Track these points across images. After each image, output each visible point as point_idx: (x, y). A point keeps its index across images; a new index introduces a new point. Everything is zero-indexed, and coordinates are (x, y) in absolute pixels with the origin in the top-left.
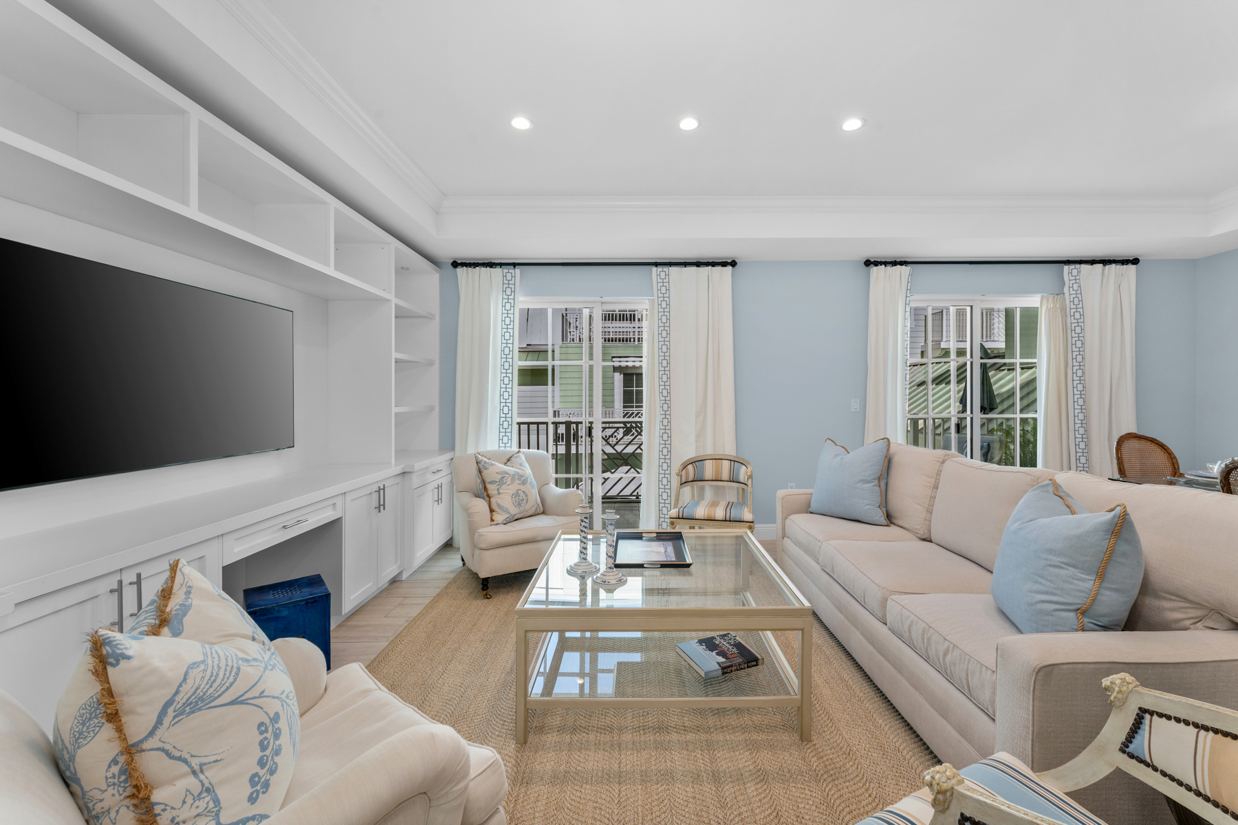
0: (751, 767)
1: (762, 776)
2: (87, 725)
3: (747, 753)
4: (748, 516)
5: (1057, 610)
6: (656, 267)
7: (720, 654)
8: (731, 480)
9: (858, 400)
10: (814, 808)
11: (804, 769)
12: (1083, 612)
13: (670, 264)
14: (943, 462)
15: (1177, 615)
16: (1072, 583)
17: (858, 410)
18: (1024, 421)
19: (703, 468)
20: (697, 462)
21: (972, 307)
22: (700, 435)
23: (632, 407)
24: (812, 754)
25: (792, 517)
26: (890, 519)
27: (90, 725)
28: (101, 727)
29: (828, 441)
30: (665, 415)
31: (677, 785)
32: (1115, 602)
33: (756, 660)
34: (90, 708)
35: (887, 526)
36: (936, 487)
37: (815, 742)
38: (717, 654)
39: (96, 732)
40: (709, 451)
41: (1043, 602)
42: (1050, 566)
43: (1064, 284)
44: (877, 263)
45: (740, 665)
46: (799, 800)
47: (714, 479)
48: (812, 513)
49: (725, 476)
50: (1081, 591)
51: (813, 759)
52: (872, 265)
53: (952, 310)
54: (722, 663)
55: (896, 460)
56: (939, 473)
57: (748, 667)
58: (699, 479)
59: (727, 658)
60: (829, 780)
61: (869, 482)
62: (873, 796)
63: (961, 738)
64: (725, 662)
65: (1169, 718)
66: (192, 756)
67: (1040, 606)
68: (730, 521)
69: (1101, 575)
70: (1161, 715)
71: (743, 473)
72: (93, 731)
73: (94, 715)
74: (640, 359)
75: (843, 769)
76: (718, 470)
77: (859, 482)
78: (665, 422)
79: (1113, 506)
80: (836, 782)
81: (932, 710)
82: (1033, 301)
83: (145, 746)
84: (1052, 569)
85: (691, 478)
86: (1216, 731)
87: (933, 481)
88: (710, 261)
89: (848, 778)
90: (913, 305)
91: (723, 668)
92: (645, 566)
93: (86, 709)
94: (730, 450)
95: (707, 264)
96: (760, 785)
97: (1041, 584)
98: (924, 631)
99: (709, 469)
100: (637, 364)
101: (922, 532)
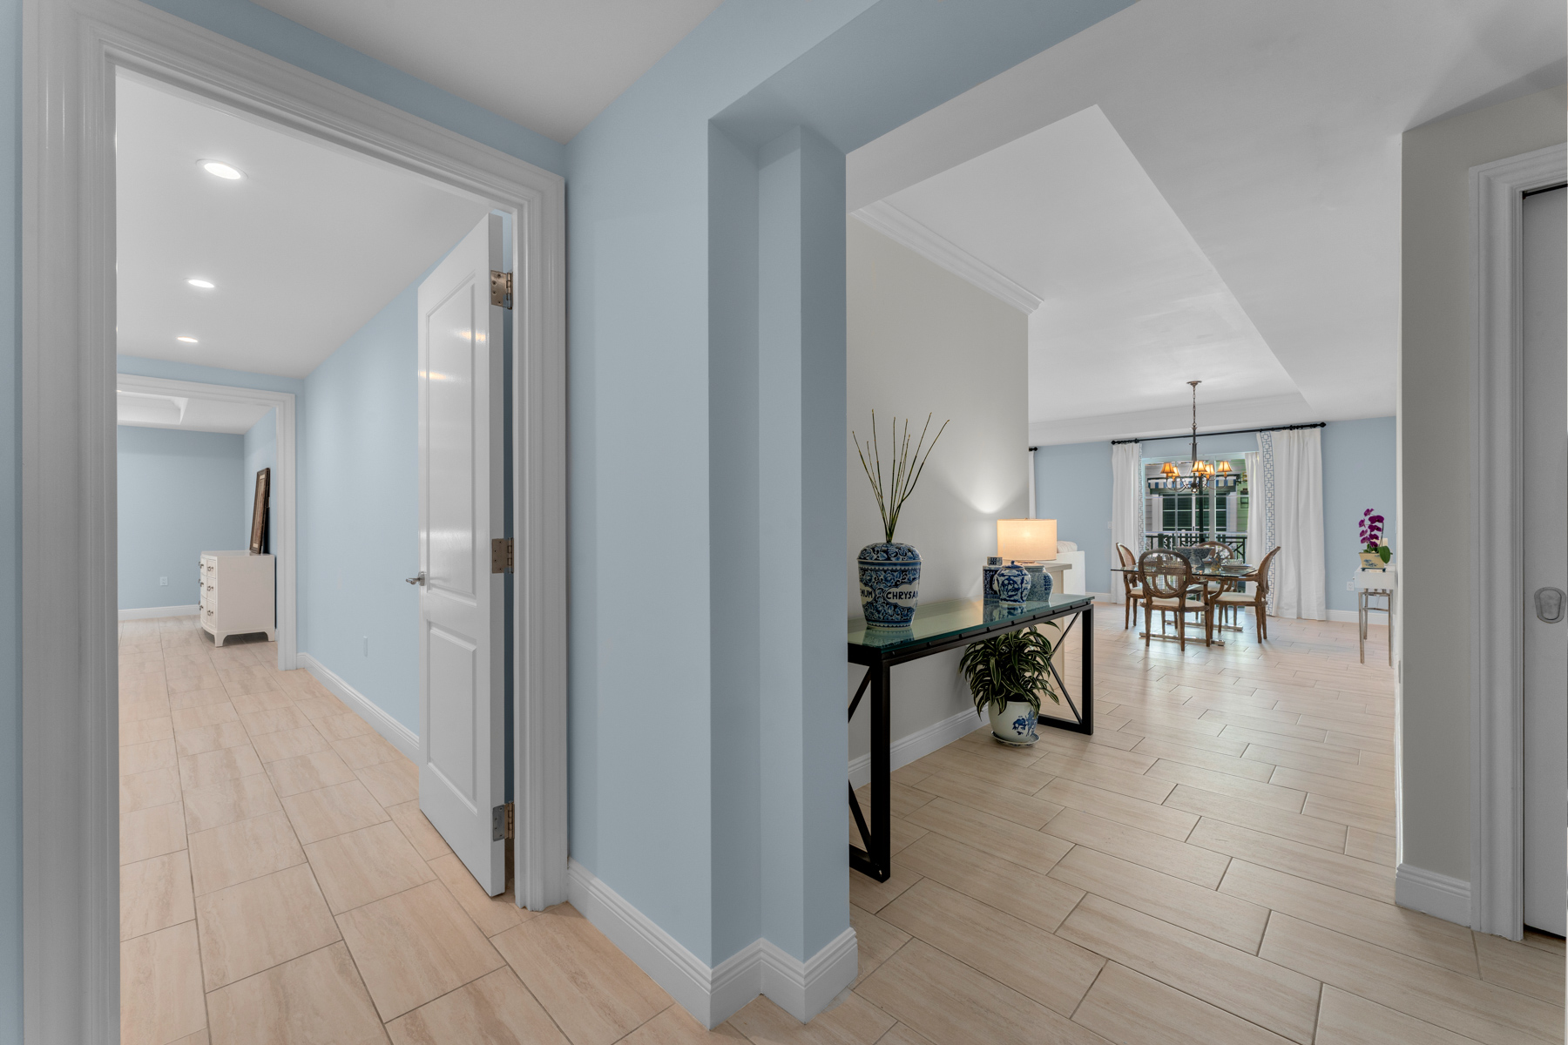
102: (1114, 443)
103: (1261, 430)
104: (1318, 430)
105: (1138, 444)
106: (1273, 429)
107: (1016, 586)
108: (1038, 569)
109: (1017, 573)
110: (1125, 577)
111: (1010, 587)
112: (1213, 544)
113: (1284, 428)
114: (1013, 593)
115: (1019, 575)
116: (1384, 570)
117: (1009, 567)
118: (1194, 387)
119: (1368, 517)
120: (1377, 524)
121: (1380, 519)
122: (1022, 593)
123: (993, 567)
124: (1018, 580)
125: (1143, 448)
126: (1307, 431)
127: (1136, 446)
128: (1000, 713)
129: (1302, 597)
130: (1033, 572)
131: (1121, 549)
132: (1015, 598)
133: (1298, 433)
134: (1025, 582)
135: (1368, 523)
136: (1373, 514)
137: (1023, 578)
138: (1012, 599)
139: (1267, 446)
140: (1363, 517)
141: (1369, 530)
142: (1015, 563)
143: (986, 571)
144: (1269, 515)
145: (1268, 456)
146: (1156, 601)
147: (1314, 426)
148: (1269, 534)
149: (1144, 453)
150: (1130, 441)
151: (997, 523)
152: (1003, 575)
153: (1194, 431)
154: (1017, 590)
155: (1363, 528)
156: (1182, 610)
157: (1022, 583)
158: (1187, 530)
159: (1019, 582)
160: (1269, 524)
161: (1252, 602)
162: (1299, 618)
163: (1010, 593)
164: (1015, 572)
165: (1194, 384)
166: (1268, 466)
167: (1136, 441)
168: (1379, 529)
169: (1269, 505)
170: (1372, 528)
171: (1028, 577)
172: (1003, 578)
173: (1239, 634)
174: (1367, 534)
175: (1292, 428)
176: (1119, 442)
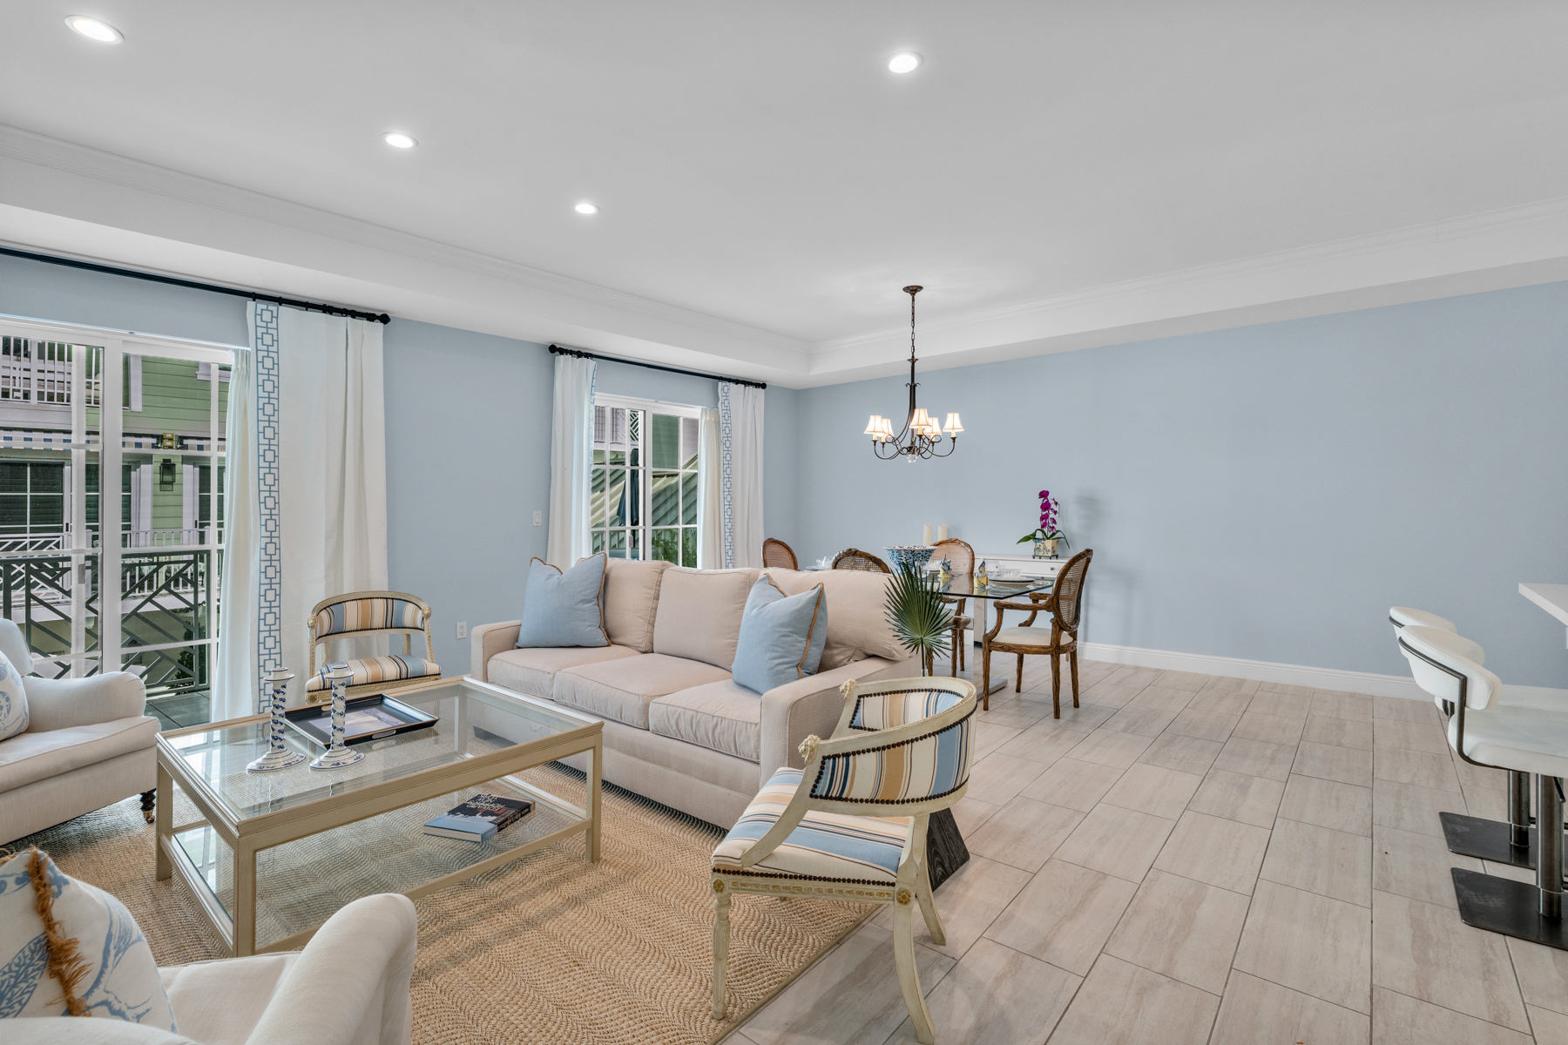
0: (559, 901)
1: (574, 902)
2: (9, 996)
3: (548, 893)
4: (432, 667)
5: (788, 668)
6: (254, 300)
7: (485, 813)
8: (389, 625)
9: (540, 512)
10: (631, 900)
11: (607, 880)
12: (799, 665)
13: (281, 301)
14: (662, 572)
15: (840, 658)
16: (795, 646)
17: (540, 524)
18: (685, 530)
19: (343, 614)
20: (331, 606)
21: (645, 411)
22: (335, 564)
23: (24, 531)
24: (607, 867)
25: (497, 656)
26: (611, 638)
27: (13, 995)
28: (32, 992)
29: (534, 561)
30: (271, 537)
31: (496, 947)
32: (815, 654)
33: (528, 806)
34: (17, 969)
35: (608, 646)
36: (657, 598)
37: (604, 858)
38: (482, 815)
39: (24, 1001)
40: (348, 589)
41: (778, 664)
42: (782, 636)
43: (718, 399)
44: (562, 351)
45: (514, 816)
46: (616, 901)
47: (359, 628)
48: (519, 648)
49: (378, 620)
50: (799, 650)
51: (611, 870)
52: (557, 353)
53: (628, 412)
54: (495, 820)
55: (613, 575)
56: (659, 583)
57: (522, 816)
58: (337, 631)
59: (497, 815)
60: (631, 877)
61: (589, 601)
62: (670, 871)
63: (730, 791)
64: (498, 819)
65: (871, 695)
66: (129, 1008)
67: (776, 669)
68: (407, 678)
69: (809, 636)
70: (867, 696)
71: (410, 614)
72: (20, 1002)
73: (23, 976)
74: (66, 436)
75: (638, 865)
76: (367, 615)
77: (580, 602)
78: (271, 549)
79: (815, 585)
80: (638, 876)
81: (702, 783)
82: (695, 412)
83: (91, 1001)
84: (783, 638)
85: (325, 631)
86: (891, 693)
87: (653, 592)
88: (349, 308)
89: (645, 869)
90: (597, 404)
91: (499, 825)
92: (373, 737)
93: (10, 971)
94: (379, 582)
95: (344, 312)
96: (576, 908)
97: (777, 651)
98: (692, 718)
99: (352, 616)
100: (58, 446)
101: (643, 646)
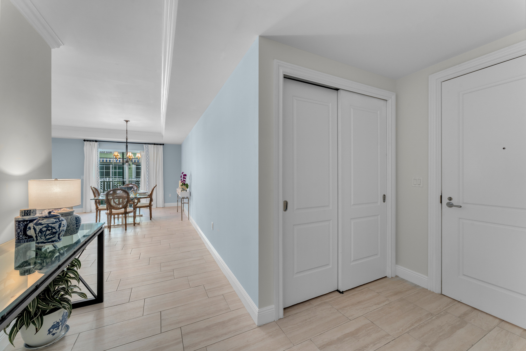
102: (85, 140)
103: (145, 144)
104: (162, 146)
105: (97, 143)
106: (149, 144)
107: (54, 230)
108: (70, 214)
109: (55, 220)
110: (96, 202)
111: (48, 232)
112: (128, 185)
113: (152, 144)
114: (52, 236)
115: (57, 222)
116: (186, 191)
117: (46, 217)
118: (127, 122)
119: (183, 175)
120: (185, 177)
121: (185, 175)
122: (59, 235)
123: (27, 218)
124: (56, 225)
125: (99, 145)
126: (159, 146)
127: (96, 143)
128: (37, 332)
129: (157, 200)
130: (66, 216)
131: (93, 188)
132: (53, 239)
133: (158, 146)
134: (62, 226)
135: (183, 176)
136: (184, 174)
137: (61, 224)
138: (50, 240)
139: (147, 150)
140: (181, 175)
141: (183, 179)
142: (52, 213)
143: (18, 222)
144: (148, 173)
145: (147, 153)
146: (114, 211)
147: (161, 144)
148: (148, 180)
149: (99, 146)
150: (93, 141)
151: (28, 182)
152: (41, 224)
153: (127, 140)
154: (55, 233)
155: (181, 178)
156: (126, 213)
157: (59, 228)
158: (109, 178)
159: (57, 227)
160: (148, 177)
161: (148, 206)
162: (157, 207)
163: (47, 237)
164: (53, 220)
165: (127, 121)
166: (147, 156)
167: (96, 141)
168: (185, 178)
169: (148, 170)
170: (184, 178)
171: (64, 222)
172: (41, 227)
173: (141, 218)
174: (182, 180)
175: (154, 144)
176: (87, 141)
